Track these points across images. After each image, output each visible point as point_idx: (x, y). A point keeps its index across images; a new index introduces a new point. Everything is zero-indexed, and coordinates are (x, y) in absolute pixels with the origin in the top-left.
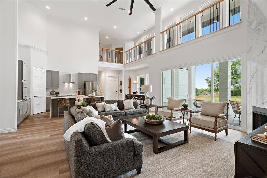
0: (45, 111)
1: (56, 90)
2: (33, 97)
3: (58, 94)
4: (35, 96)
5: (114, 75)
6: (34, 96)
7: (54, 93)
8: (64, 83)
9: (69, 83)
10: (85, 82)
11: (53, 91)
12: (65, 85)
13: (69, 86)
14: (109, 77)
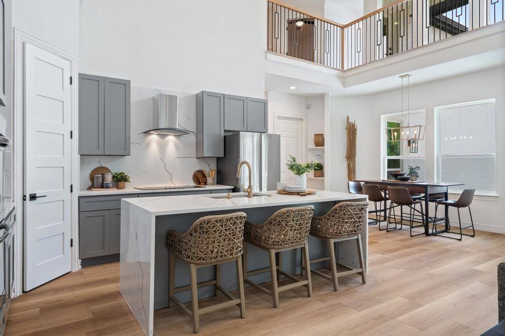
0: (77, 266)
1: (115, 167)
2: (24, 200)
3: (121, 184)
4: (33, 197)
5: (293, 112)
6: (28, 198)
7: (109, 178)
8: (147, 133)
9: (163, 136)
10: (225, 131)
11: (102, 170)
12: (148, 145)
13: (162, 148)
14: (279, 117)
